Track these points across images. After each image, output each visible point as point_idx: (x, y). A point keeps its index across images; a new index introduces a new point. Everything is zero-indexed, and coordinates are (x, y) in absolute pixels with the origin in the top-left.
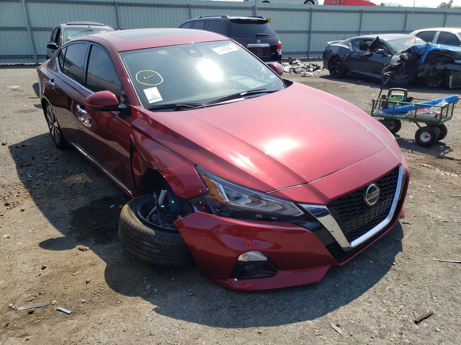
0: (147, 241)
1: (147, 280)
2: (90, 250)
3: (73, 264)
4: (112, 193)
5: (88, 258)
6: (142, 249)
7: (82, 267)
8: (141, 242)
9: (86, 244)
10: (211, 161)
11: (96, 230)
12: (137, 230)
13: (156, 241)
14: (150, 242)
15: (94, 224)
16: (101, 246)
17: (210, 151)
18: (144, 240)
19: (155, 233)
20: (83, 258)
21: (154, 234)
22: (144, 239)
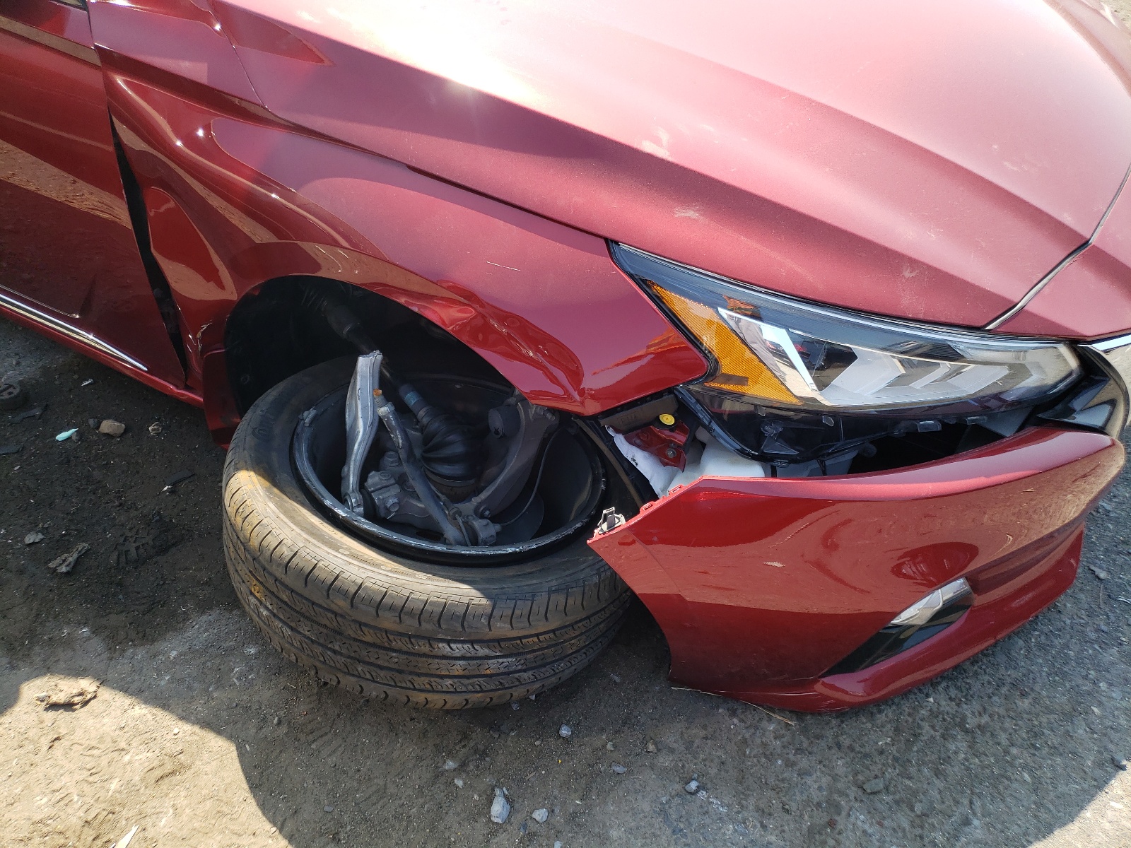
0: (456, 642)
1: (463, 767)
2: (106, 694)
3: (65, 801)
4: (18, 364)
5: (123, 745)
6: (426, 675)
7: (123, 805)
8: (425, 649)
9: (62, 665)
10: (691, 214)
11: (68, 573)
12: (391, 608)
13: (501, 629)
14: (472, 642)
15: (33, 543)
16: (141, 653)
17: (670, 159)
18: (442, 641)
19: (487, 596)
20: (95, 752)
21: (484, 601)
22: (440, 636)
